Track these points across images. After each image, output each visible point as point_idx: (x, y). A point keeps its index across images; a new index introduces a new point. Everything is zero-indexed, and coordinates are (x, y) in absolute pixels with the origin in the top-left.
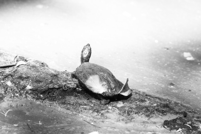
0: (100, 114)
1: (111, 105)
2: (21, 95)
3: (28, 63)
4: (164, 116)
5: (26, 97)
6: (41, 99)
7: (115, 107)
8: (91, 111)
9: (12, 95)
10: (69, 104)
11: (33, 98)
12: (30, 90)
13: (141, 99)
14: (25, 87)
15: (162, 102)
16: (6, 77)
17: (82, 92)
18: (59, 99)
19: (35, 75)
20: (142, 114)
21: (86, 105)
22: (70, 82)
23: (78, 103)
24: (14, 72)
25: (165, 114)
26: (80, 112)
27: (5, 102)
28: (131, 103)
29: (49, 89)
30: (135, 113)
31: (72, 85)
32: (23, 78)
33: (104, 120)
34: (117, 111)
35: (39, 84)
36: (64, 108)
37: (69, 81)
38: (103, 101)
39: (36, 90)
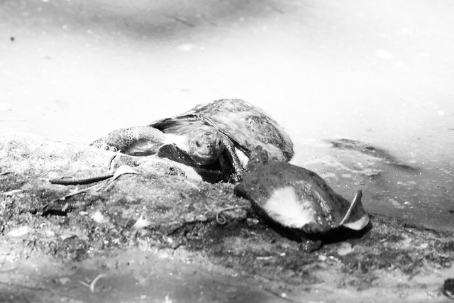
0: (301, 274)
1: (324, 252)
2: (124, 240)
3: (140, 170)
4: (446, 269)
5: (137, 244)
6: (170, 247)
7: (335, 255)
8: (280, 268)
9: (106, 242)
10: (232, 254)
11: (153, 245)
12: (145, 228)
13: (393, 236)
14: (132, 222)
15: (441, 240)
16: (92, 202)
17: (259, 228)
18: (209, 246)
19: (155, 194)
20: (395, 268)
21: (268, 254)
22: (232, 207)
23: (251, 252)
24: (108, 191)
25: (447, 264)
26: (257, 271)
27: (91, 258)
28: (370, 245)
29: (186, 224)
30: (378, 266)
31: (236, 213)
32: (129, 203)
33: (309, 286)
34: (339, 264)
35: (164, 213)
36: (220, 263)
37: (230, 204)
38: (307, 245)
39: (158, 228)
